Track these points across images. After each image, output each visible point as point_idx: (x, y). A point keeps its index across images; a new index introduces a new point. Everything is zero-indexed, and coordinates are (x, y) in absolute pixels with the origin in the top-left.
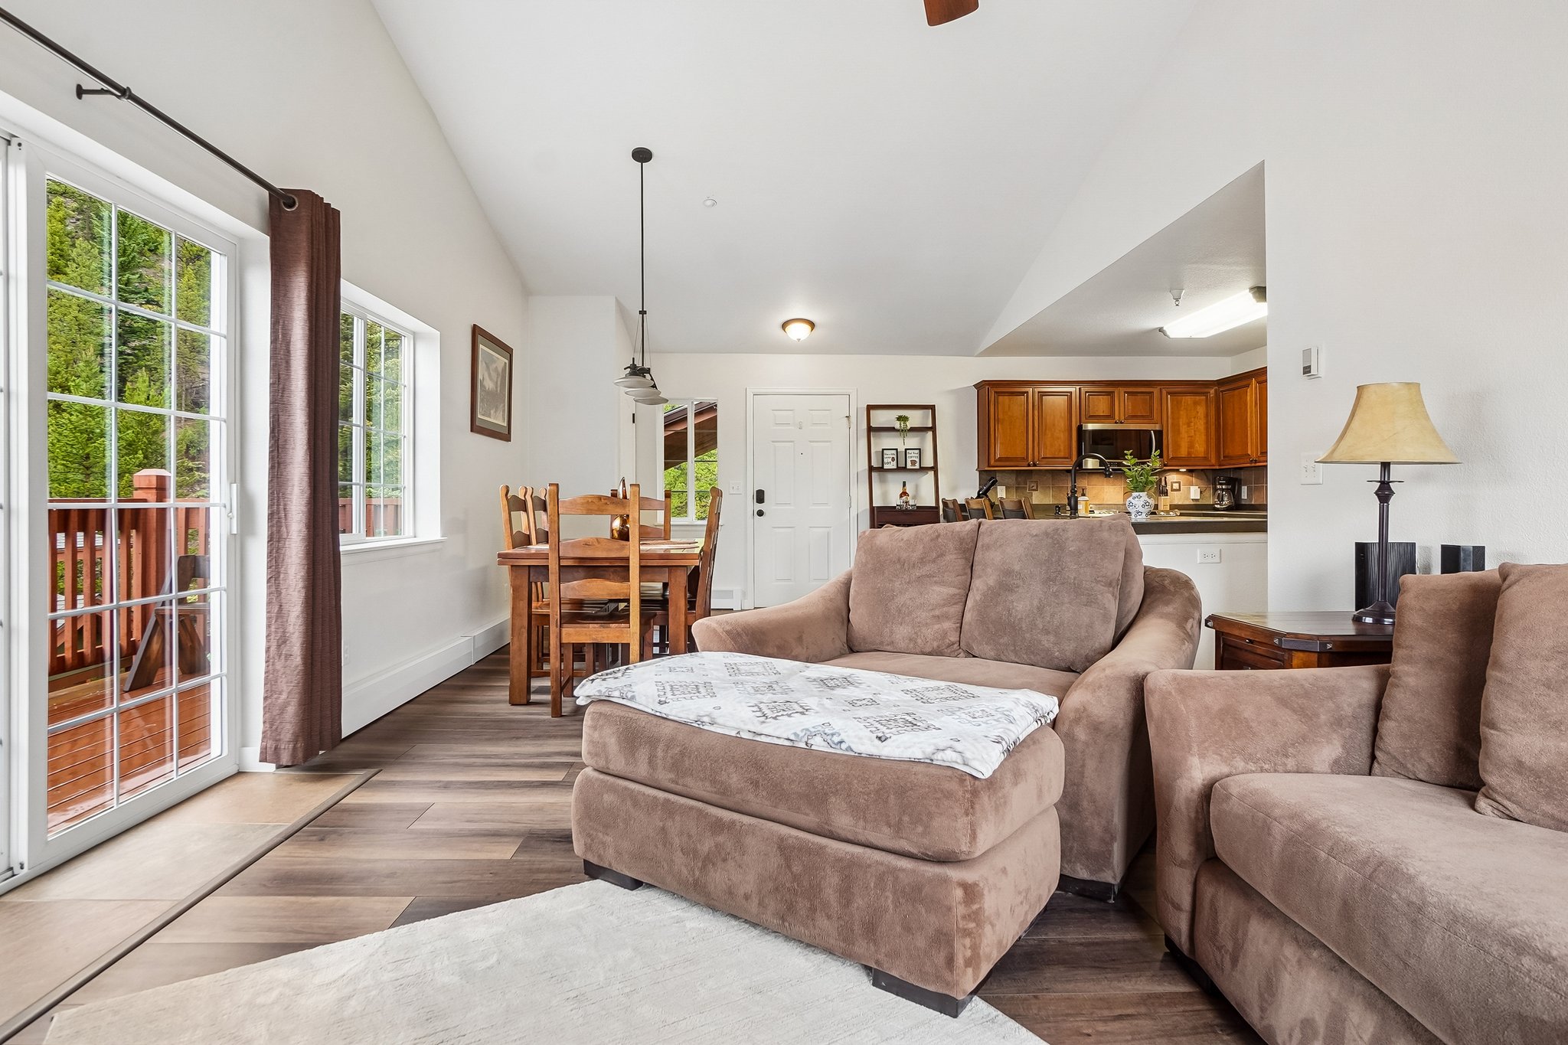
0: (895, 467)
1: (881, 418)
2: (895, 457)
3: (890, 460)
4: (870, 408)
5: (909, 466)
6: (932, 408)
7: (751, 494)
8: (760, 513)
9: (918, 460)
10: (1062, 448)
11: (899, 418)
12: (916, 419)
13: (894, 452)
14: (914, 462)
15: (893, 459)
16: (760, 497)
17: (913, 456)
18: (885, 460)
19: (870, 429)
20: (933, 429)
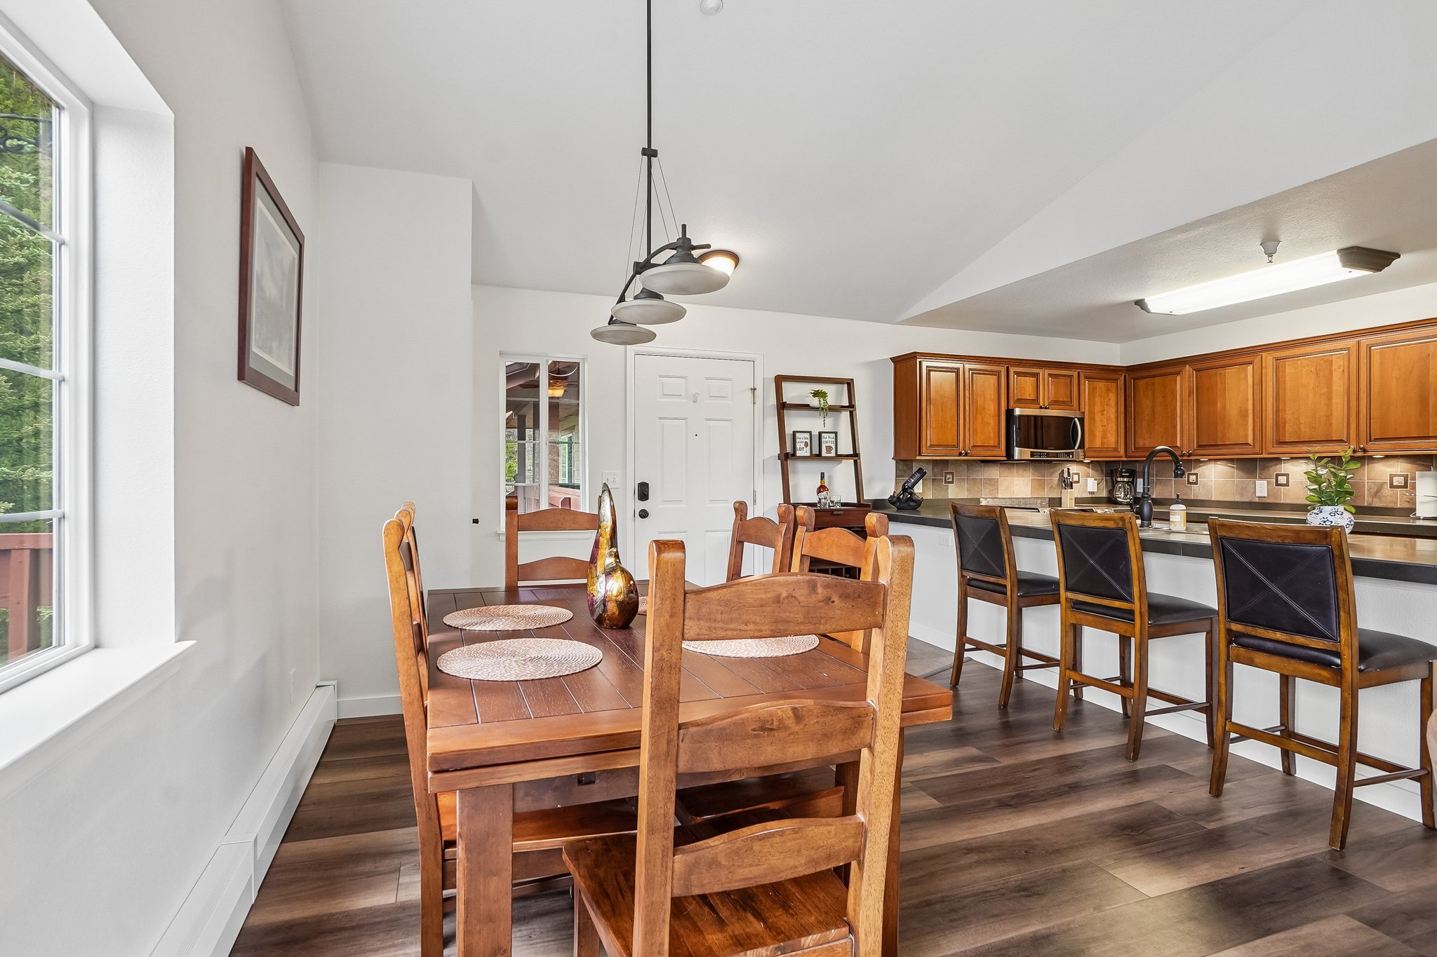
0: (808, 454)
1: (793, 393)
2: (808, 441)
3: (803, 445)
4: (780, 380)
5: (824, 454)
6: (850, 384)
7: (632, 488)
8: (644, 514)
9: (833, 446)
10: (992, 435)
11: (816, 394)
12: (835, 395)
13: (807, 435)
14: (829, 449)
15: (806, 444)
16: (643, 492)
17: (828, 440)
18: (798, 446)
19: (782, 406)
20: (851, 407)
